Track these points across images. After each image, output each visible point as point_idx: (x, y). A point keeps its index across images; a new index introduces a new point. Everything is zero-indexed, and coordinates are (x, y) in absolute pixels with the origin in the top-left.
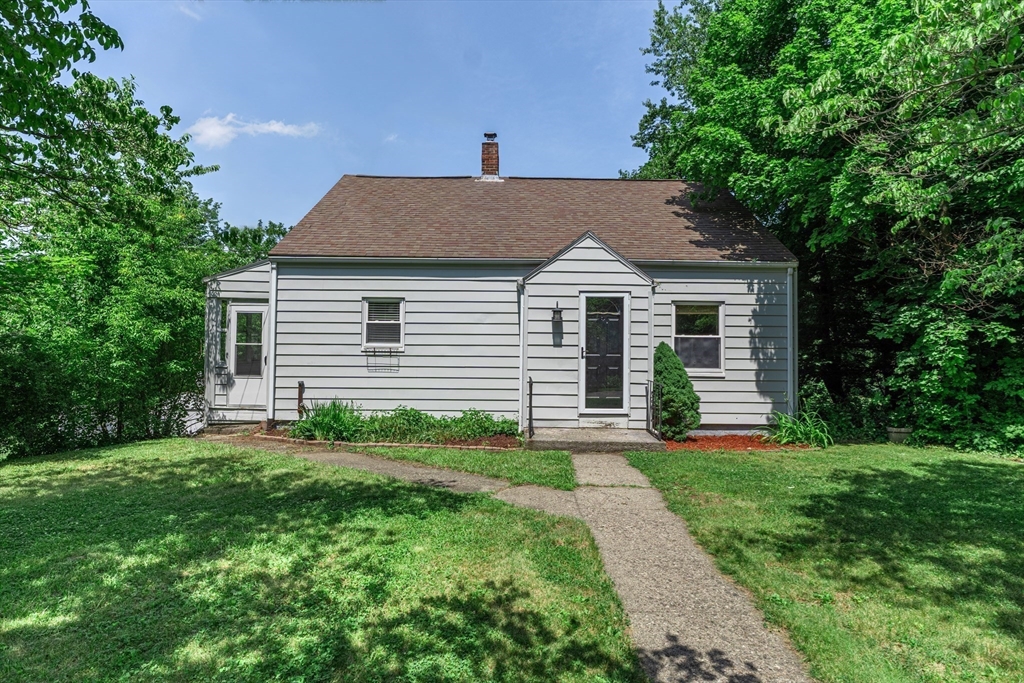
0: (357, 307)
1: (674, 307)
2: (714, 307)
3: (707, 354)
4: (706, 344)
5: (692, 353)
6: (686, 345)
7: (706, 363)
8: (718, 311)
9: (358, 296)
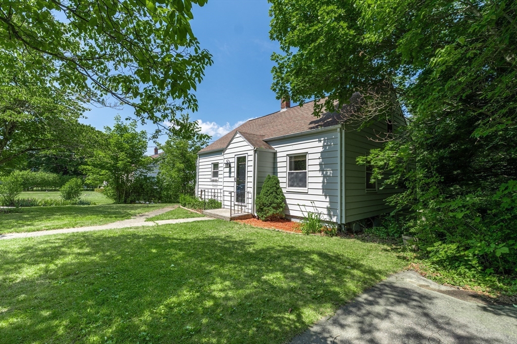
0: (210, 166)
1: (288, 158)
2: (304, 156)
3: (301, 180)
4: (300, 175)
5: (295, 180)
6: (293, 176)
7: (300, 185)
8: (306, 158)
9: (210, 163)
